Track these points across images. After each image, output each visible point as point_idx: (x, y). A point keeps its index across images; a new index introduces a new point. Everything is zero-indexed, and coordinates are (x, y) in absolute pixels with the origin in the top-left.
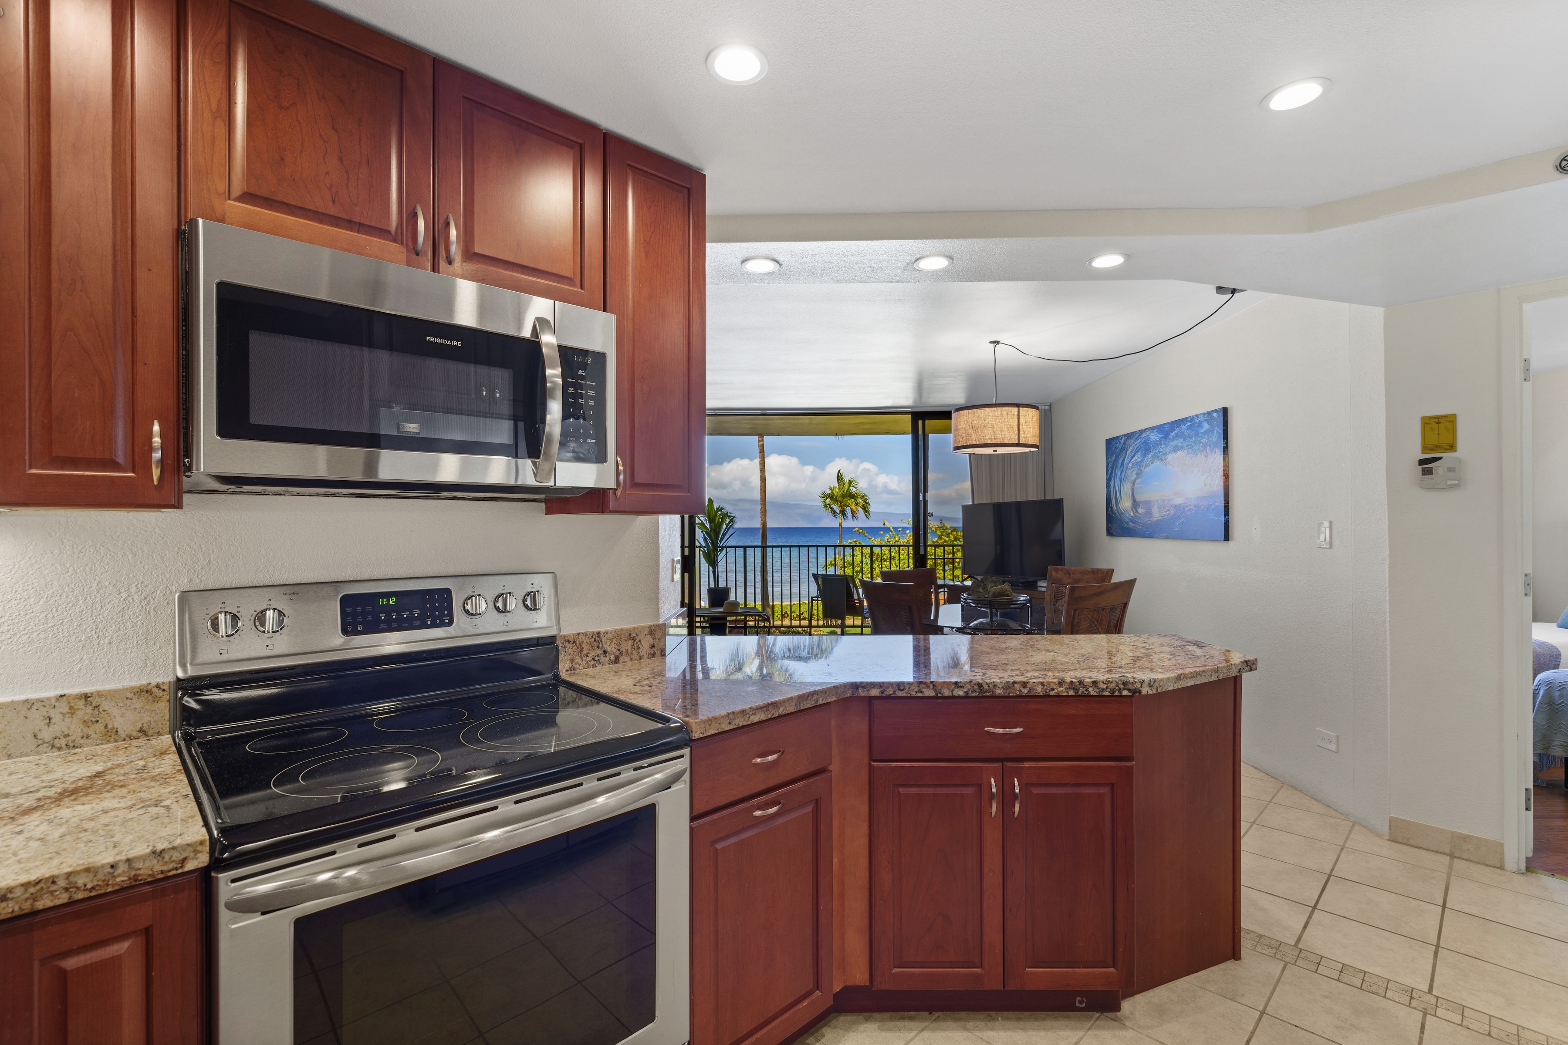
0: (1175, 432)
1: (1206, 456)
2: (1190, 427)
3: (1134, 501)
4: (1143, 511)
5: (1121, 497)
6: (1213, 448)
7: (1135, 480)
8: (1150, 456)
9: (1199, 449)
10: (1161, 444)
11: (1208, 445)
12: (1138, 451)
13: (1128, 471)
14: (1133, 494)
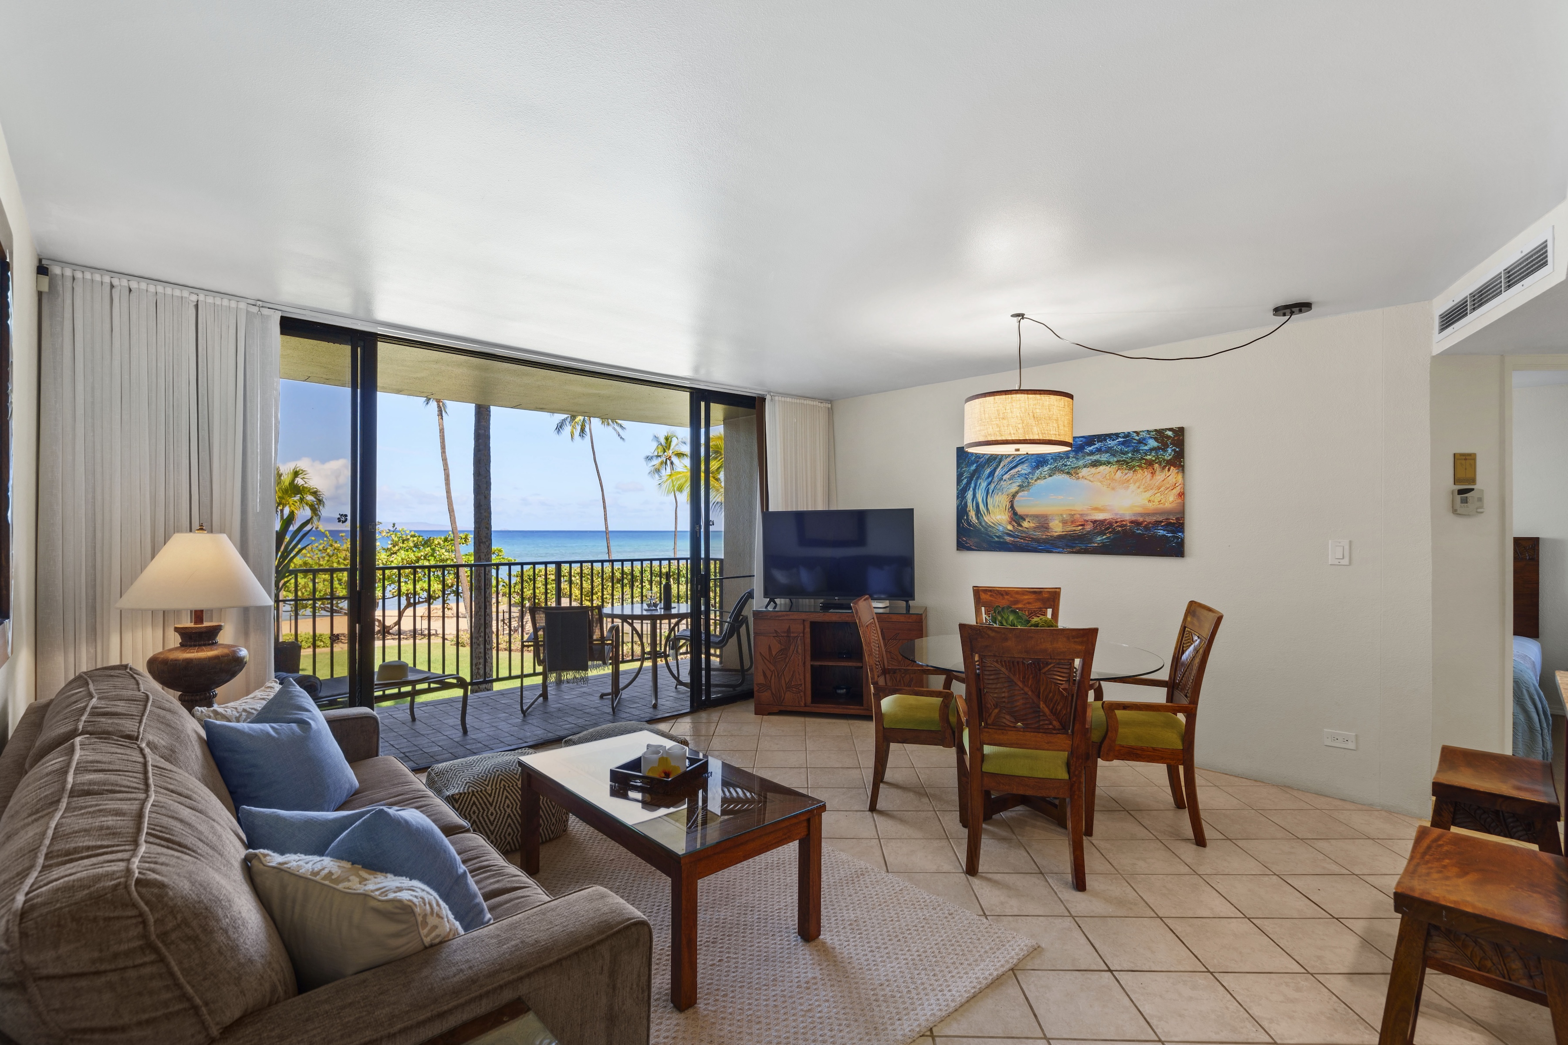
0: (1095, 446)
1: (1153, 474)
2: (1123, 443)
3: (1015, 513)
4: (1032, 525)
5: (988, 509)
6: (1165, 467)
7: (1017, 493)
8: (1046, 468)
9: (1140, 466)
10: (1068, 458)
11: (1157, 463)
12: (1023, 463)
13: (1002, 483)
14: (1012, 507)
